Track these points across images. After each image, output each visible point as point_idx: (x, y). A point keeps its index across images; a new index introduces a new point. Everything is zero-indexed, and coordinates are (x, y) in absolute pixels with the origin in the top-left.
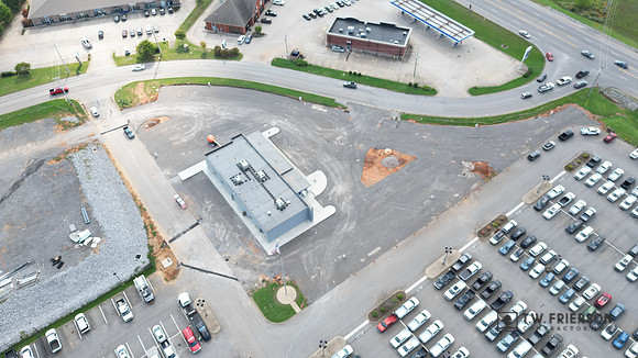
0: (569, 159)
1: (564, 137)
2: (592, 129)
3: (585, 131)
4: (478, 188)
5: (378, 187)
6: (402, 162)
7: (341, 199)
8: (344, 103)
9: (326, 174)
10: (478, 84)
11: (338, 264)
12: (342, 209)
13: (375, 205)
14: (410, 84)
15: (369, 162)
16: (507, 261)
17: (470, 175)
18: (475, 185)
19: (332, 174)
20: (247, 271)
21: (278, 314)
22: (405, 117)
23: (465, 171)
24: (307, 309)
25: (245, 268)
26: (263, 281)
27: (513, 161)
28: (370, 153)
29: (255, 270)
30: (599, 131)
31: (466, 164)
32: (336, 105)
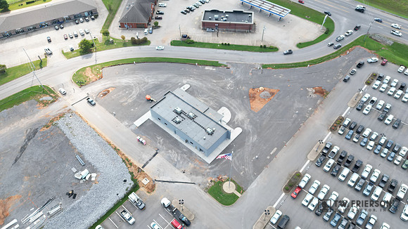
0: (366, 78)
1: (360, 66)
2: (374, 58)
3: (370, 60)
4: (321, 103)
5: (263, 112)
6: (272, 94)
7: (243, 122)
8: (225, 63)
9: (228, 108)
10: (301, 42)
11: (254, 162)
12: (246, 128)
13: (264, 123)
14: (261, 46)
15: (252, 97)
16: (352, 143)
17: (314, 96)
18: (319, 101)
19: (232, 108)
20: (199, 177)
21: (228, 200)
22: (264, 67)
23: (310, 94)
24: (244, 193)
25: (197, 175)
26: (211, 181)
27: (335, 84)
28: (251, 91)
29: (204, 175)
30: (377, 59)
31: (310, 90)
32: (220, 65)
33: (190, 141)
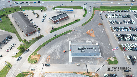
29: (104, 61)
33: (91, 55)
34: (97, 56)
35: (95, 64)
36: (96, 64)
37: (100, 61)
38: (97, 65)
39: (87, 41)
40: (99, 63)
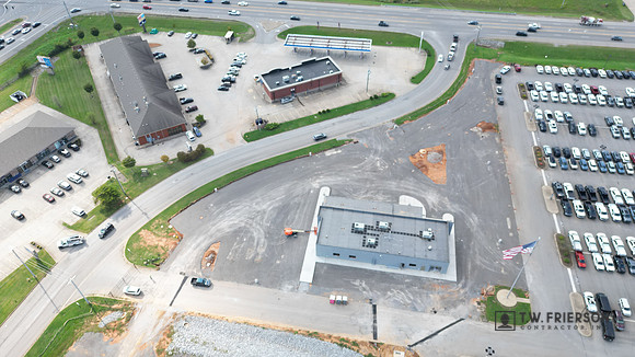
4: (501, 140)
5: (452, 180)
6: (441, 152)
9: (406, 194)
10: (411, 75)
13: (467, 193)
14: (371, 98)
15: (422, 167)
16: (574, 171)
17: (486, 135)
18: (497, 139)
19: (411, 192)
20: (460, 307)
22: (398, 122)
23: (480, 134)
24: (530, 294)
25: (455, 307)
26: (479, 303)
27: (494, 111)
28: (412, 160)
31: (475, 129)
32: (342, 143)
33: (407, 265)
34: (434, 275)
35: (415, 309)
36: (424, 312)
37: (443, 298)
38: (425, 316)
39: (402, 198)
40: (438, 306)
